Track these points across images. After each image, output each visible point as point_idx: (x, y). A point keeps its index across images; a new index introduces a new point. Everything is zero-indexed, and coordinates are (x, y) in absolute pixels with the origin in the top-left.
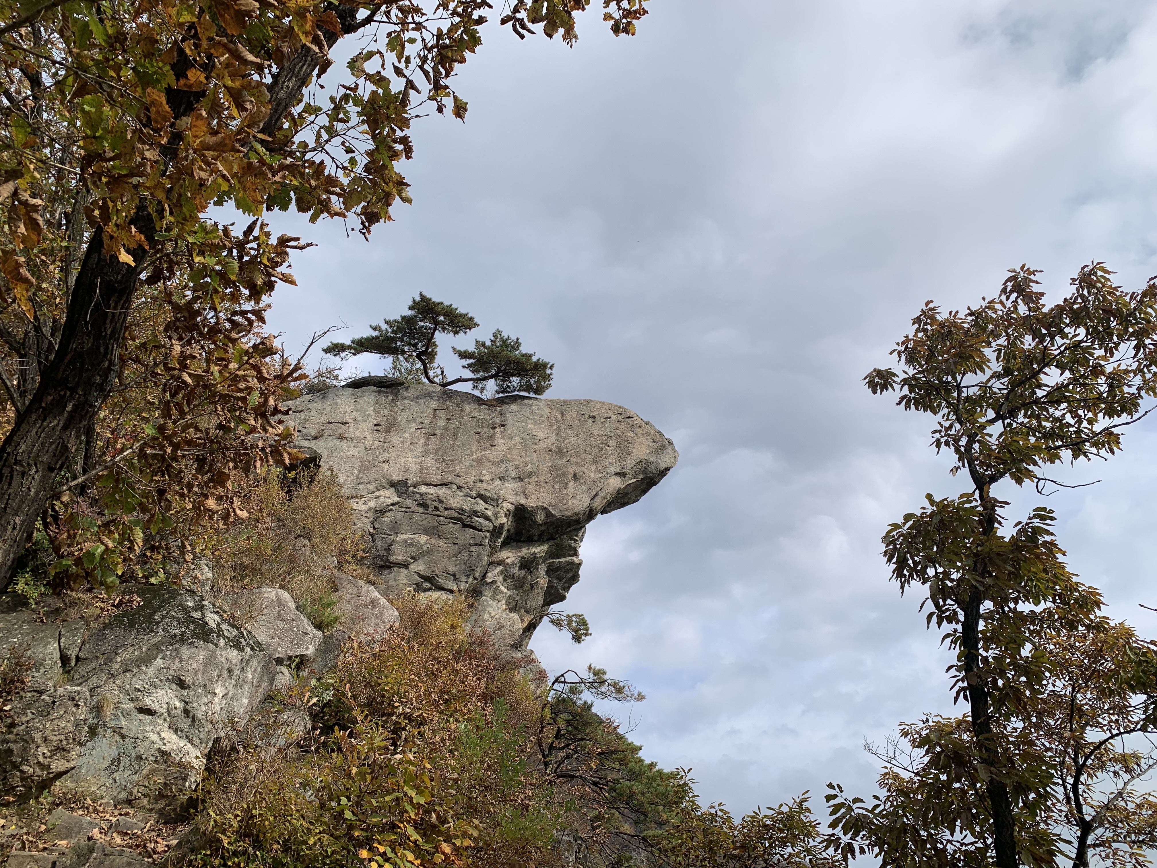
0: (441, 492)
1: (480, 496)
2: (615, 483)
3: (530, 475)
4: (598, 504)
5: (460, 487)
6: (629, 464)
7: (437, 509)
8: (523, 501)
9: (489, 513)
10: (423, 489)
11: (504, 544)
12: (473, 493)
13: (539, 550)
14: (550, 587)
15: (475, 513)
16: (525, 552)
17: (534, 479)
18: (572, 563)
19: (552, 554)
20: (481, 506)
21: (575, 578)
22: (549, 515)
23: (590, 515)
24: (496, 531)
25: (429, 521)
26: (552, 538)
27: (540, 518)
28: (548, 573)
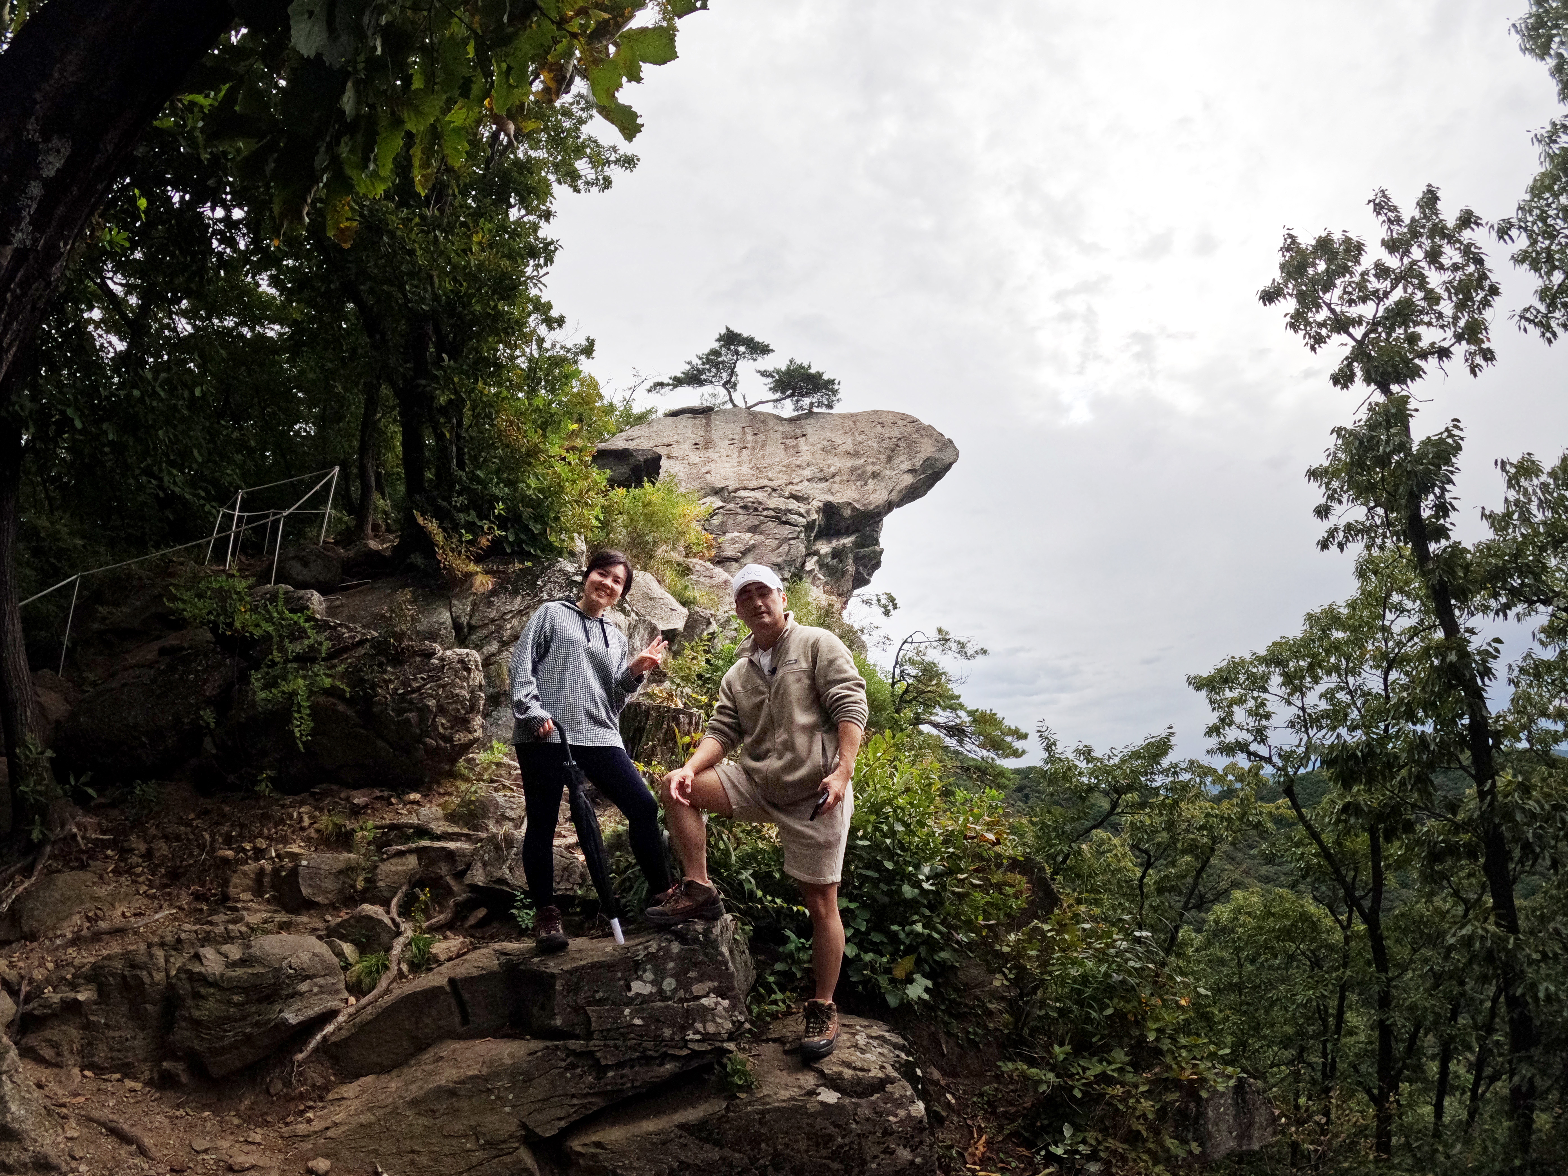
0: (760, 495)
1: (793, 496)
2: (908, 479)
3: (833, 476)
4: (894, 496)
5: (774, 490)
6: (918, 461)
7: (756, 509)
8: (830, 498)
9: (803, 511)
10: (743, 494)
11: (817, 538)
12: (786, 494)
13: (848, 541)
14: (857, 572)
15: (790, 511)
16: (834, 543)
17: (837, 479)
18: (874, 552)
19: (857, 545)
20: (793, 505)
21: (878, 565)
22: (854, 509)
23: (889, 506)
24: (809, 527)
25: (752, 521)
26: (856, 531)
27: (847, 512)
28: (855, 562)
